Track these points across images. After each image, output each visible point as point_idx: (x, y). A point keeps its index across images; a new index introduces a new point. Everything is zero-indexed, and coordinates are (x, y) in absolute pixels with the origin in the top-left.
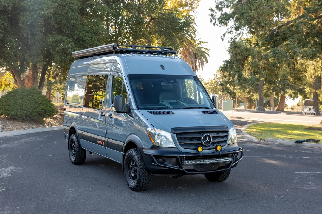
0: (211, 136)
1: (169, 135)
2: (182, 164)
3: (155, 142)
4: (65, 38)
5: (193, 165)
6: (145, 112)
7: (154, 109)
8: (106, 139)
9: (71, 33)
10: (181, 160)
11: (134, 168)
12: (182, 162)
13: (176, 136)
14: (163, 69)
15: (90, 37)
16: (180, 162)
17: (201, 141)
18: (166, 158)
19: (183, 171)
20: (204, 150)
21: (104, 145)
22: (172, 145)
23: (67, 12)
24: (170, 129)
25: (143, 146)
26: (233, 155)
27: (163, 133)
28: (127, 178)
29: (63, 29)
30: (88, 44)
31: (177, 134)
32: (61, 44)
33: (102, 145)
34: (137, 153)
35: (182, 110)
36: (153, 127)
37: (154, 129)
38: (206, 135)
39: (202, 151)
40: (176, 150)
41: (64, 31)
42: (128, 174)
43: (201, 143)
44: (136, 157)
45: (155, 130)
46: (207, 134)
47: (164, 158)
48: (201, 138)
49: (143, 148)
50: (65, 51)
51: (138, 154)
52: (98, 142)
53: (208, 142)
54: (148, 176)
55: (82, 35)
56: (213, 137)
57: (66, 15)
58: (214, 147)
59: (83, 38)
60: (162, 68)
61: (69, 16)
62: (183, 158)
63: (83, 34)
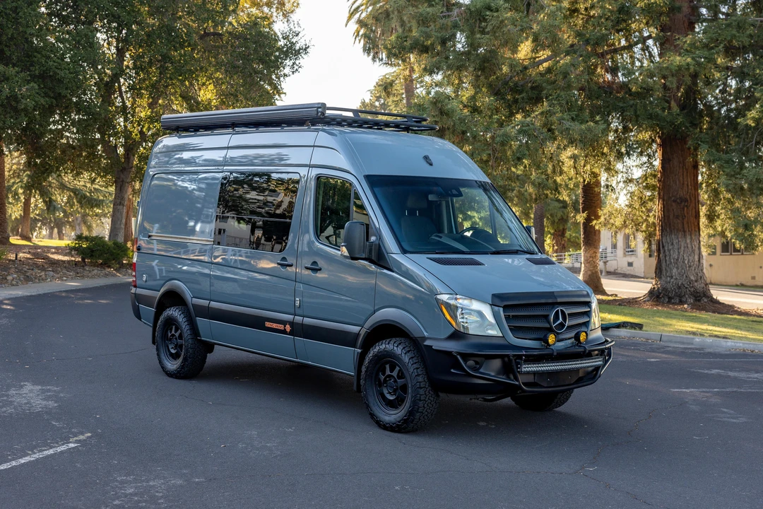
0: (566, 313)
1: (487, 311)
2: (519, 372)
3: (456, 322)
4: (11, 71)
5: (535, 373)
6: (422, 258)
7: (437, 253)
8: (298, 319)
9: (23, 58)
10: (518, 364)
11: (395, 381)
12: (518, 368)
13: (504, 312)
14: (431, 164)
15: (71, 71)
16: (515, 367)
17: (549, 322)
18: (483, 359)
19: (519, 387)
20: (558, 341)
21: (291, 333)
22: (494, 332)
23: (16, 8)
24: (489, 299)
25: (426, 334)
26: (602, 352)
27: (476, 305)
28: (371, 405)
29: (6, 49)
30: (67, 89)
31: (506, 308)
32: (4, 87)
33: (284, 332)
34: (407, 349)
35: (490, 255)
36: (453, 292)
37: (455, 296)
38: (557, 311)
39: (554, 344)
40: (502, 342)
41: (8, 53)
42: (374, 395)
43: (547, 326)
44: (406, 359)
45: (456, 299)
46: (559, 309)
47: (477, 359)
48: (548, 315)
49: (425, 339)
50: (13, 103)
51: (409, 351)
52: (268, 324)
53: (562, 325)
54: (432, 399)
55: (53, 65)
56: (570, 315)
57: (14, 15)
58: (573, 334)
59: (55, 73)
60: (427, 162)
61: (21, 17)
62: (521, 359)
63: (55, 64)
